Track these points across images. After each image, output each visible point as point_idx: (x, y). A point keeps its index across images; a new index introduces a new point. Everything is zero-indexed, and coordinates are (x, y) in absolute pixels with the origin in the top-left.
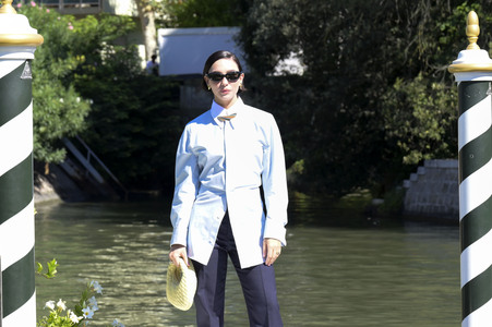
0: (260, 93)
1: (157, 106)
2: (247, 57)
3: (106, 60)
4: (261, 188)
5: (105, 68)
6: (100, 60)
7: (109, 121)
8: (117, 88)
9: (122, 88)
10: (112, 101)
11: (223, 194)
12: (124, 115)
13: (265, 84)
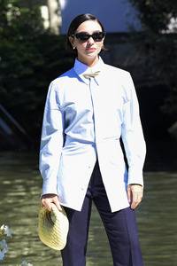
0: (154, 49)
1: (58, 62)
2: (142, 16)
3: (13, 21)
4: (121, 139)
5: (11, 28)
6: (6, 21)
7: (15, 76)
8: (22, 47)
9: (28, 46)
10: (18, 58)
11: (94, 145)
12: (29, 71)
13: (159, 40)
